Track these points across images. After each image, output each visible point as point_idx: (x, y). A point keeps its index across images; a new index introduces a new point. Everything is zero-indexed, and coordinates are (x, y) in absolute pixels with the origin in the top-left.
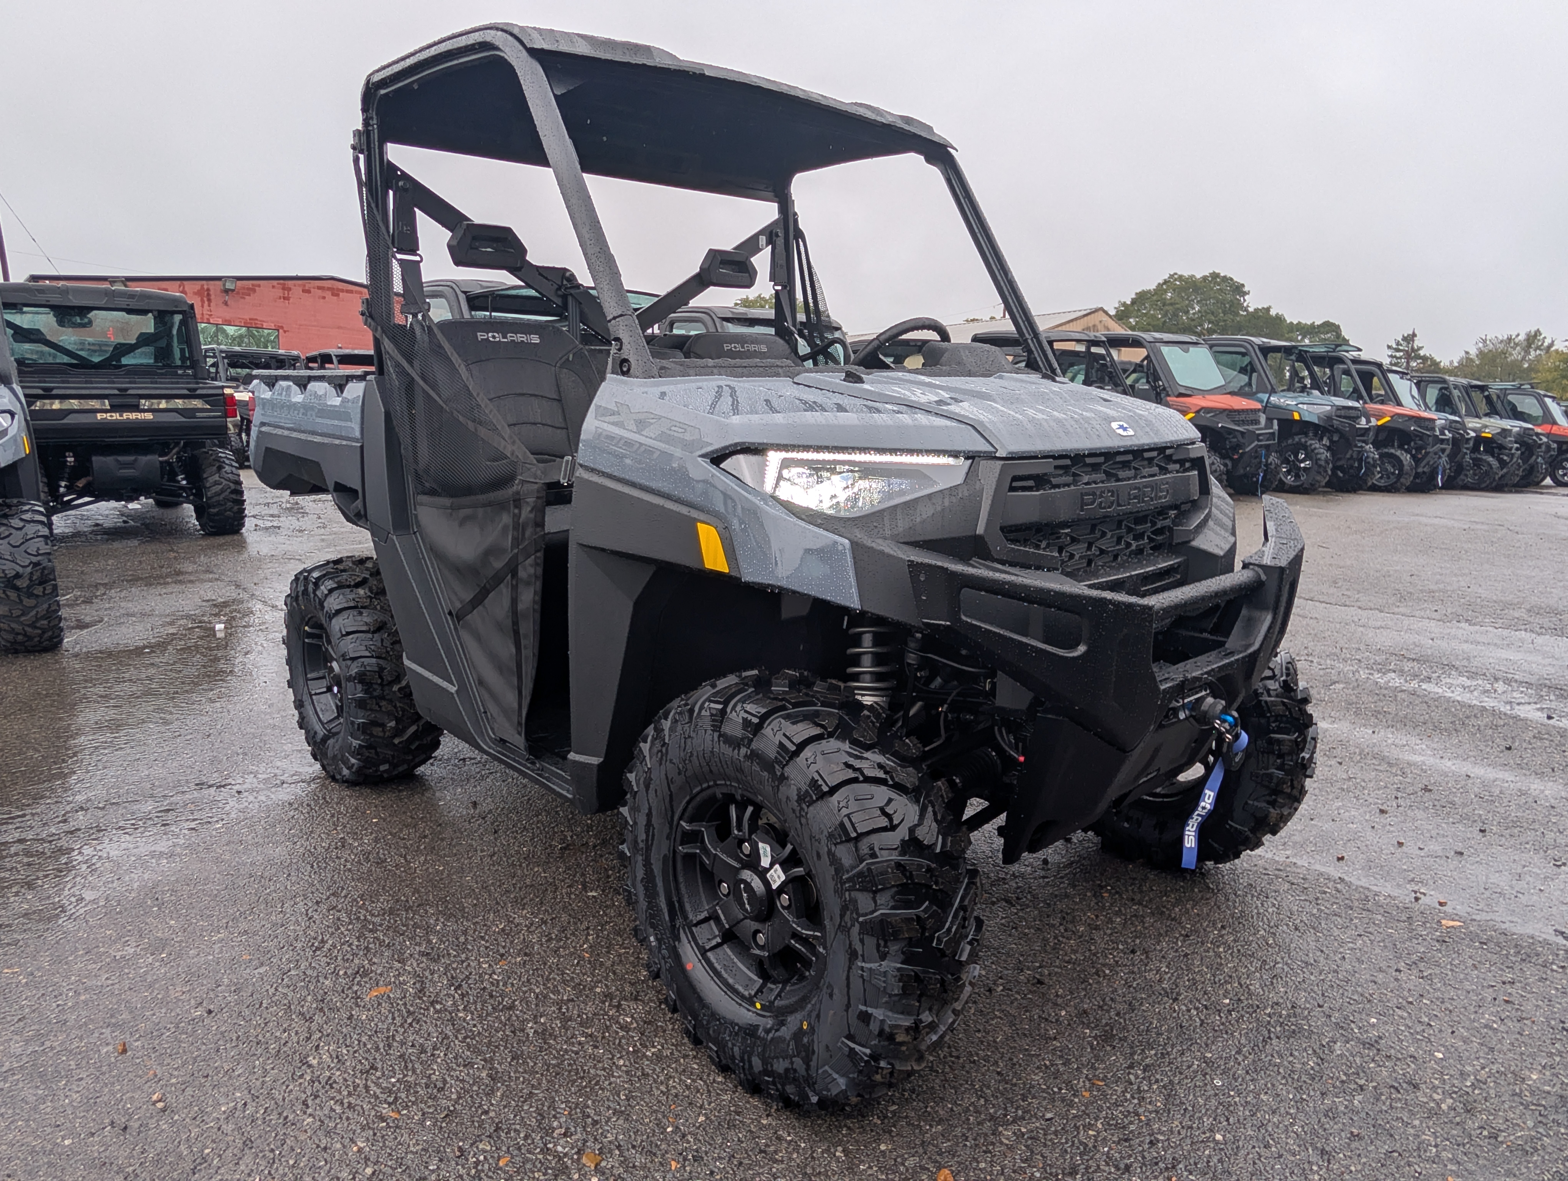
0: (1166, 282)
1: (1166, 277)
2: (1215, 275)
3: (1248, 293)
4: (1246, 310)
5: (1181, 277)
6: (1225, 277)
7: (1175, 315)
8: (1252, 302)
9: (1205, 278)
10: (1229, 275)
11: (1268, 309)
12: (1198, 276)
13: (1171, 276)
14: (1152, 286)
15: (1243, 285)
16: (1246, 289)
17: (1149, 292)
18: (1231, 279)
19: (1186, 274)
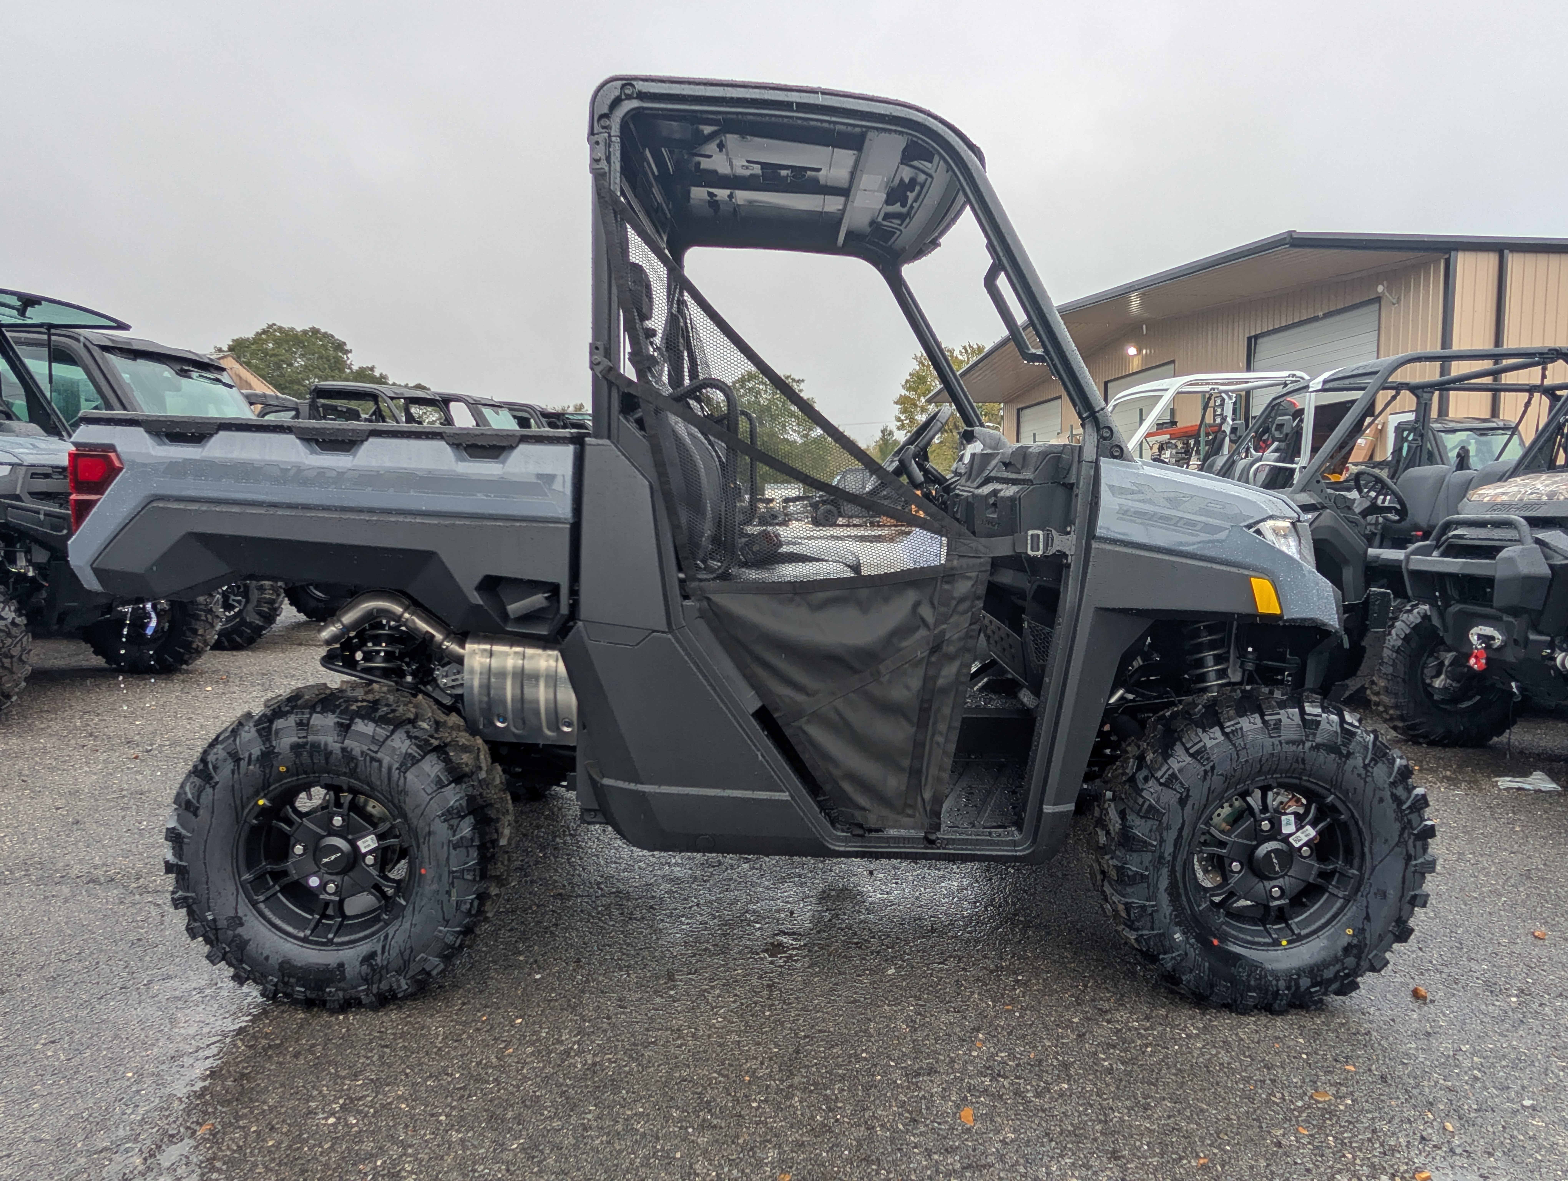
0: (264, 332)
1: (265, 327)
2: (315, 331)
3: (350, 351)
4: (350, 368)
5: (280, 329)
6: (326, 333)
7: (279, 367)
8: (356, 361)
9: (305, 332)
10: (330, 332)
11: (372, 369)
12: (299, 329)
13: (270, 326)
14: (250, 334)
15: (345, 343)
16: (348, 347)
17: (247, 340)
18: (332, 336)
19: (286, 326)
